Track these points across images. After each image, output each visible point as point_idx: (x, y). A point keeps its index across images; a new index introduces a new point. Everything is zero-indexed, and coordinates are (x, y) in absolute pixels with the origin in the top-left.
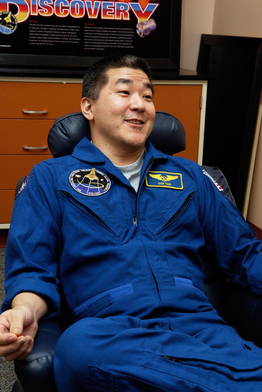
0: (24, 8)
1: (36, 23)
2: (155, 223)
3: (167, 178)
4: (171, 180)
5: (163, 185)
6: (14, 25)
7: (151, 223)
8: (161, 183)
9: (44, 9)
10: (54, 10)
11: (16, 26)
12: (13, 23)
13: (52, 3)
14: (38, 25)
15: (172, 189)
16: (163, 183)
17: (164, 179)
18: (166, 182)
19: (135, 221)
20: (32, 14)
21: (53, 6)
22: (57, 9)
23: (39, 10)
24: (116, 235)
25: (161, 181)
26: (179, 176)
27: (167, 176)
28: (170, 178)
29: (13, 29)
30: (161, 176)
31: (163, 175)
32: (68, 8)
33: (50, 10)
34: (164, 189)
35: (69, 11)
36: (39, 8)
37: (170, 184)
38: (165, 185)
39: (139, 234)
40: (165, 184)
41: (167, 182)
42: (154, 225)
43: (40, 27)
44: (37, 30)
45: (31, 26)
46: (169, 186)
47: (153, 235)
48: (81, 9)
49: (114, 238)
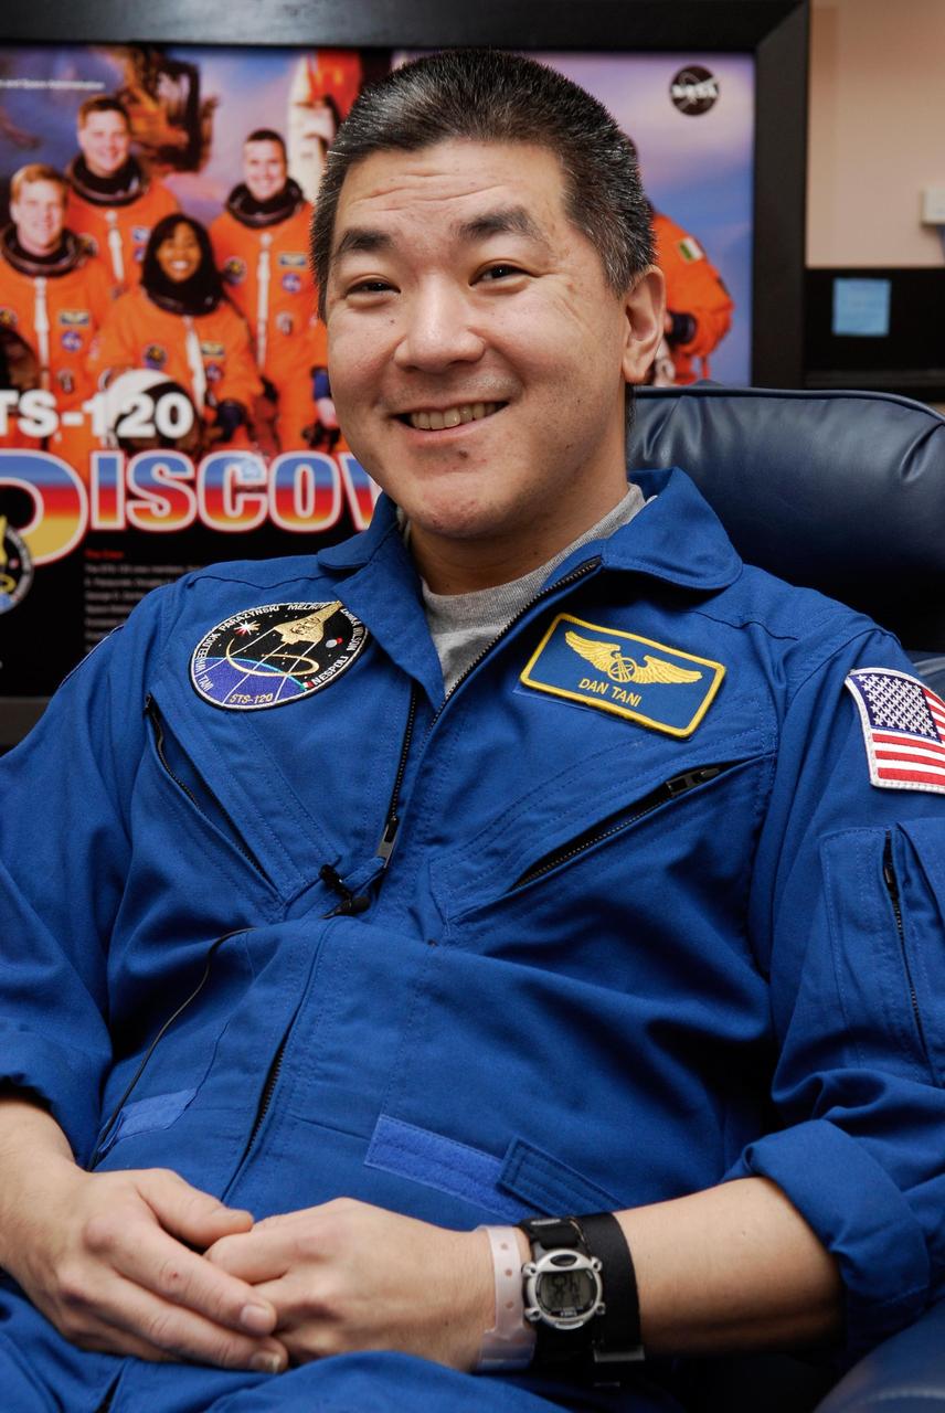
0: (63, 499)
1: (117, 562)
2: (475, 868)
3: (637, 668)
4: (658, 683)
5: (598, 695)
6: (16, 574)
7: (467, 864)
8: (593, 687)
9: (153, 501)
10: (197, 503)
11: (25, 581)
12: (14, 564)
13: (189, 474)
14: (125, 569)
15: (631, 722)
16: (603, 688)
17: (622, 670)
18: (619, 685)
19: (389, 839)
20: (100, 523)
21: (192, 483)
22: (214, 498)
23: (132, 505)
24: (274, 896)
25: (600, 676)
26: (709, 674)
27: (646, 658)
28: (658, 672)
29: (11, 593)
30: (618, 655)
31: (628, 649)
32: (263, 489)
33: (179, 503)
34: (592, 716)
35: (268, 503)
36: (130, 496)
37: (634, 700)
38: (607, 697)
39: (390, 903)
40: (610, 690)
41: (631, 687)
42: (469, 876)
43: (132, 576)
44: (121, 590)
45: (93, 576)
46: (627, 706)
47: (442, 917)
48: (324, 496)
49: (265, 909)
